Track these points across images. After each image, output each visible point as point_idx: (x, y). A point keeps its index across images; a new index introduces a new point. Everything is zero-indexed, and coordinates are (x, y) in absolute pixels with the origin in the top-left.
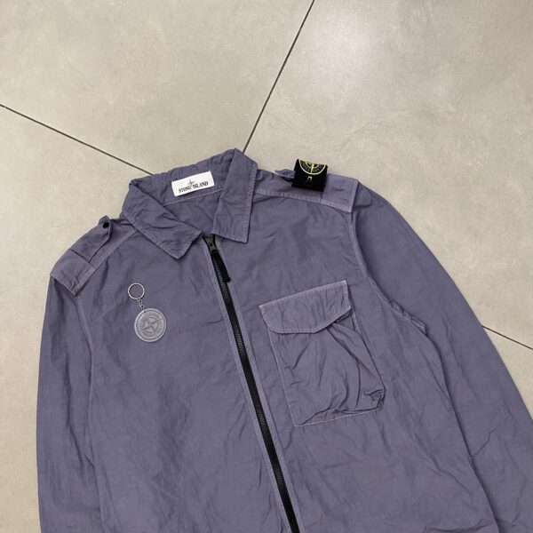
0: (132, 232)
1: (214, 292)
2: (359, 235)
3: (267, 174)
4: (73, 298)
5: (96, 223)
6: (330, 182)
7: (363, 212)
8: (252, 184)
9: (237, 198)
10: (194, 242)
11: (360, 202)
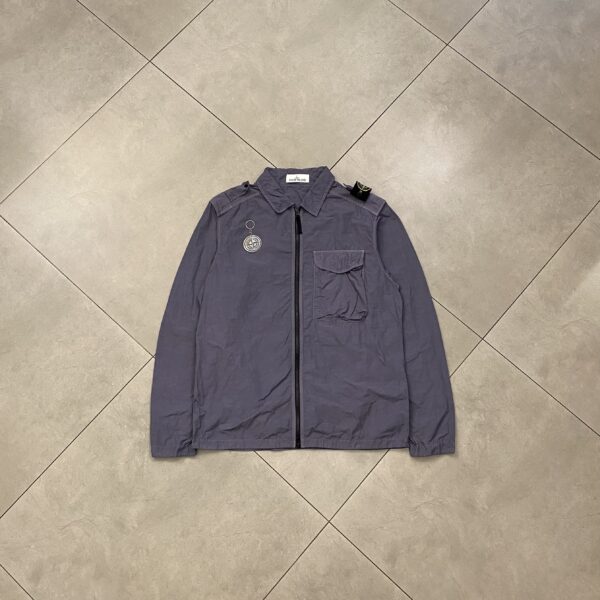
0: (258, 194)
1: (291, 237)
2: (378, 230)
3: (339, 185)
4: (217, 218)
5: (241, 184)
6: (370, 198)
7: (384, 218)
8: (329, 187)
9: (318, 192)
10: (289, 208)
11: (384, 213)
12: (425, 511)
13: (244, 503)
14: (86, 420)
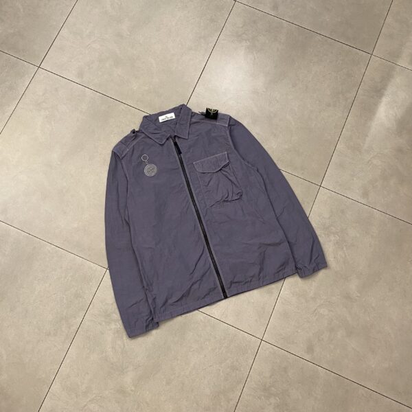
0: (143, 135)
1: (175, 158)
2: (231, 136)
3: (195, 113)
4: (121, 160)
5: (129, 132)
6: (219, 117)
7: (232, 127)
8: (190, 117)
9: (184, 122)
11: (231, 123)
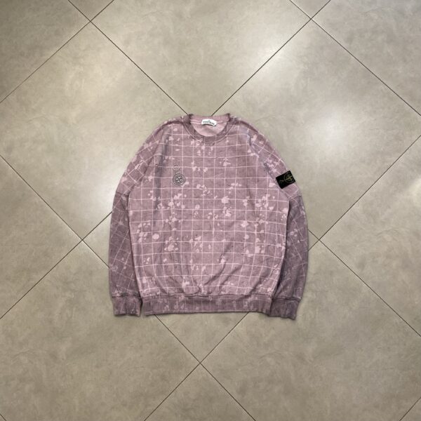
12: (269, 359)
13: (141, 346)
14: (33, 282)
